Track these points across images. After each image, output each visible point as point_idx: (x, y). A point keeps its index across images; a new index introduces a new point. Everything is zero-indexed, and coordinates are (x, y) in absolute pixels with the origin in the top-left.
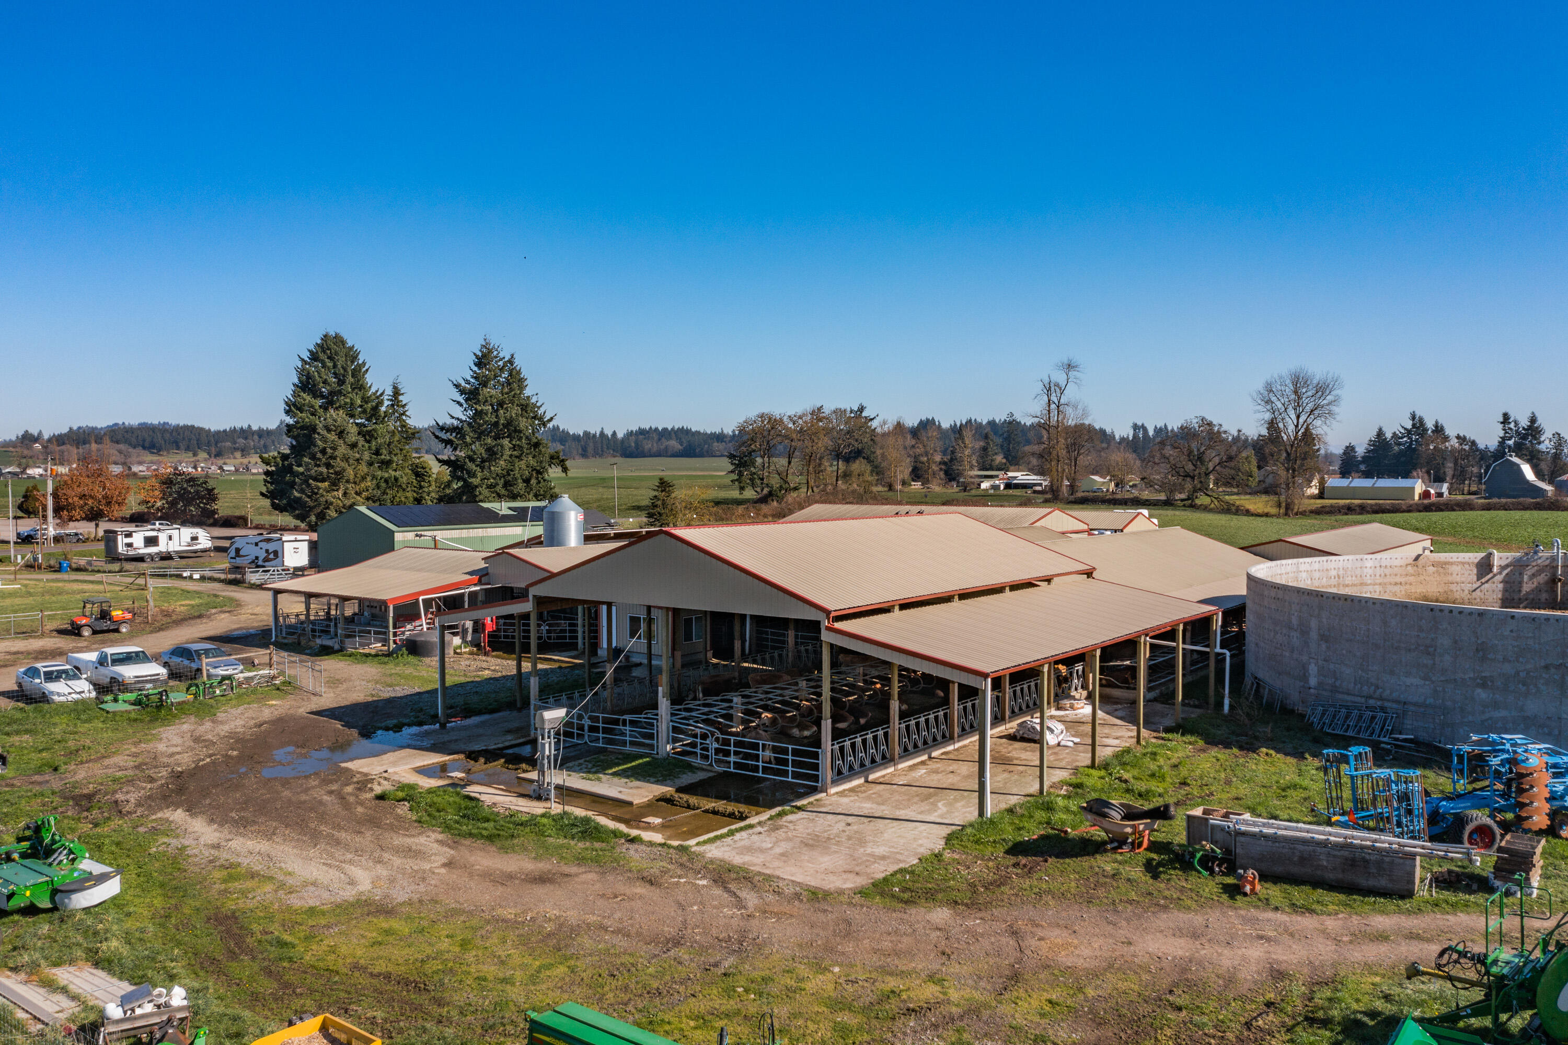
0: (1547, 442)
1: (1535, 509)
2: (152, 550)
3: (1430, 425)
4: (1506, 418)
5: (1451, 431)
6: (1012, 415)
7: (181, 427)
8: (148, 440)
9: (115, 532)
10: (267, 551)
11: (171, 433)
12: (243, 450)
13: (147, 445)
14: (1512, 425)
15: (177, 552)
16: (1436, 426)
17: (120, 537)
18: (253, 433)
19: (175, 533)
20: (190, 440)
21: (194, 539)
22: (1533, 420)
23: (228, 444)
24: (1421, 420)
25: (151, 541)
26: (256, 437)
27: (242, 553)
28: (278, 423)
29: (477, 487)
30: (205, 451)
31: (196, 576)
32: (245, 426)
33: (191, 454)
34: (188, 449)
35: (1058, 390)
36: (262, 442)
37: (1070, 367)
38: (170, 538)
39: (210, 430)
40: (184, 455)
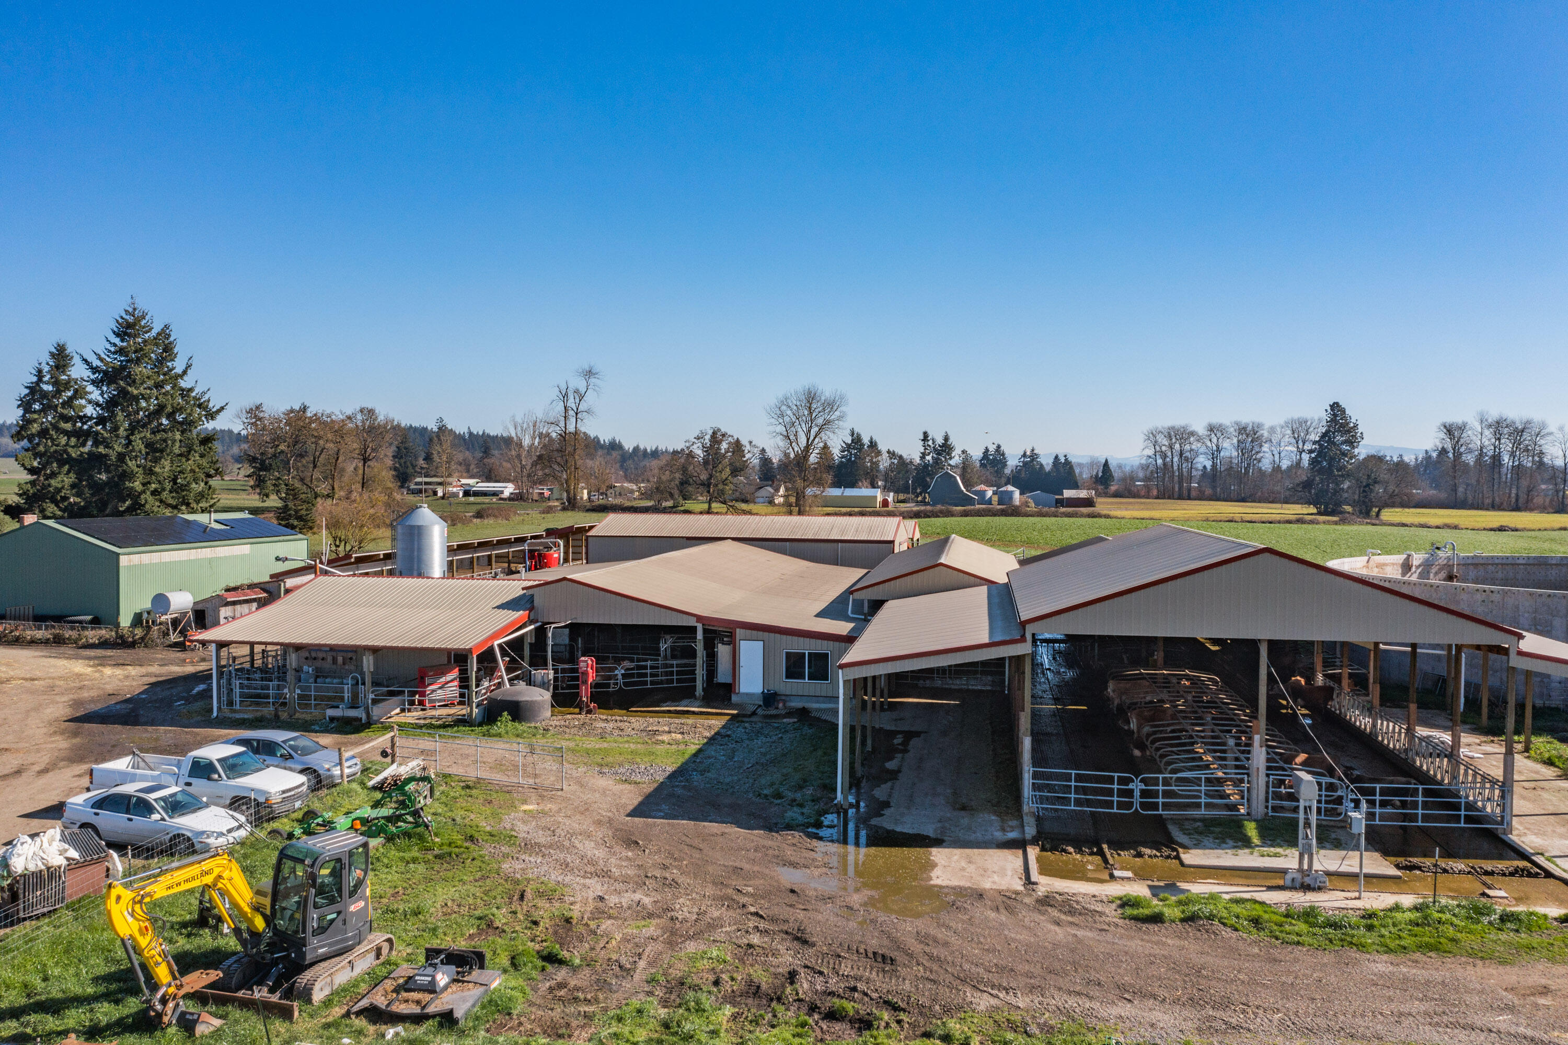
0: (957, 458)
1: (1002, 515)
3: (866, 440)
4: (926, 435)
5: (883, 447)
6: (442, 420)
14: (930, 443)
16: (871, 442)
22: (946, 439)
24: (859, 436)
35: (577, 397)
37: (589, 373)
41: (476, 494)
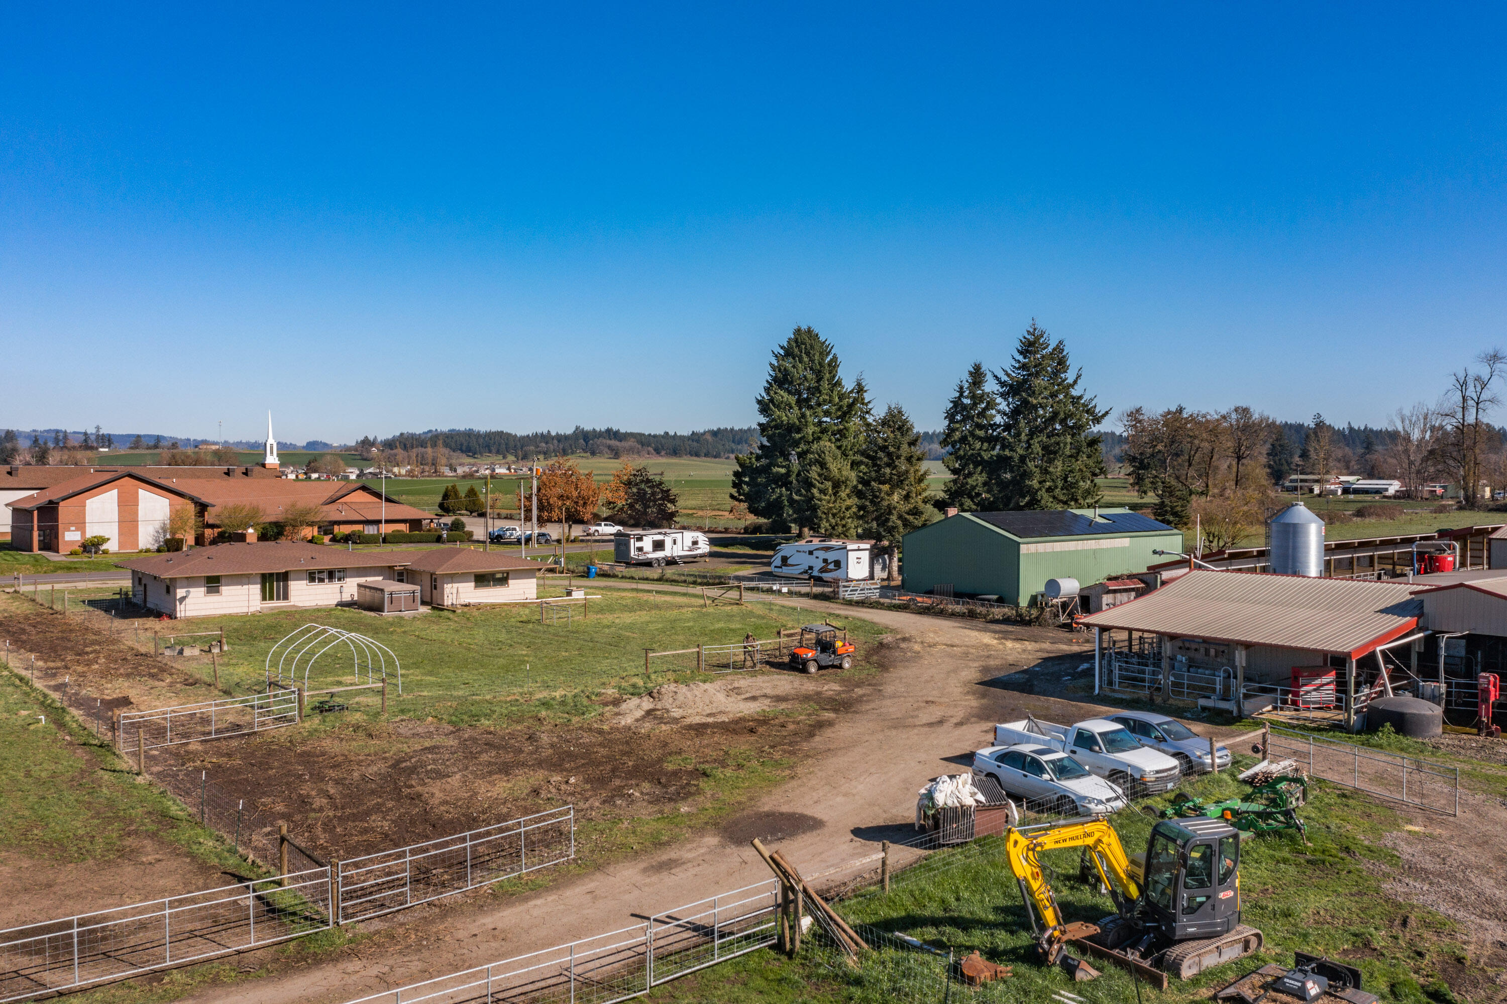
2: (659, 554)
6: (1319, 416)
7: (493, 433)
8: (465, 444)
9: (628, 535)
10: (825, 561)
11: (484, 438)
12: (545, 453)
13: (464, 448)
15: (681, 557)
17: (632, 541)
18: (553, 438)
19: (679, 536)
20: (500, 444)
21: (695, 543)
23: (532, 448)
25: (659, 545)
26: (555, 441)
27: (790, 561)
28: (574, 429)
29: (1037, 491)
30: (512, 454)
31: (785, 590)
32: (545, 432)
33: (501, 457)
34: (498, 452)
35: (1478, 386)
36: (561, 446)
37: (1494, 358)
38: (675, 542)
39: (516, 435)
40: (495, 458)
41: (1357, 491)
